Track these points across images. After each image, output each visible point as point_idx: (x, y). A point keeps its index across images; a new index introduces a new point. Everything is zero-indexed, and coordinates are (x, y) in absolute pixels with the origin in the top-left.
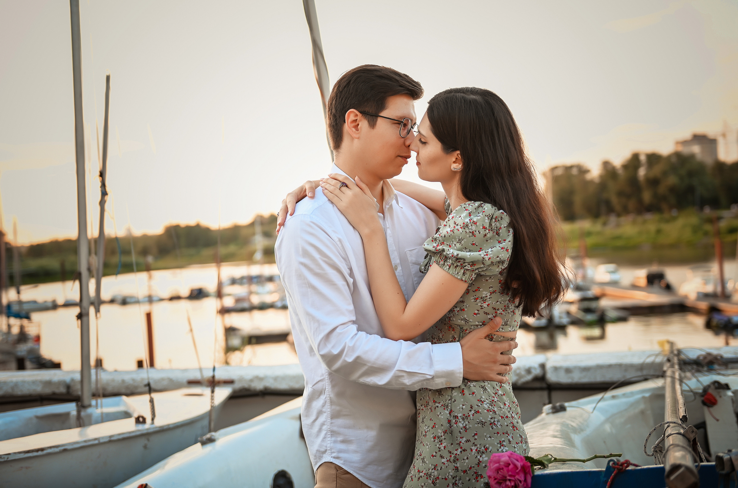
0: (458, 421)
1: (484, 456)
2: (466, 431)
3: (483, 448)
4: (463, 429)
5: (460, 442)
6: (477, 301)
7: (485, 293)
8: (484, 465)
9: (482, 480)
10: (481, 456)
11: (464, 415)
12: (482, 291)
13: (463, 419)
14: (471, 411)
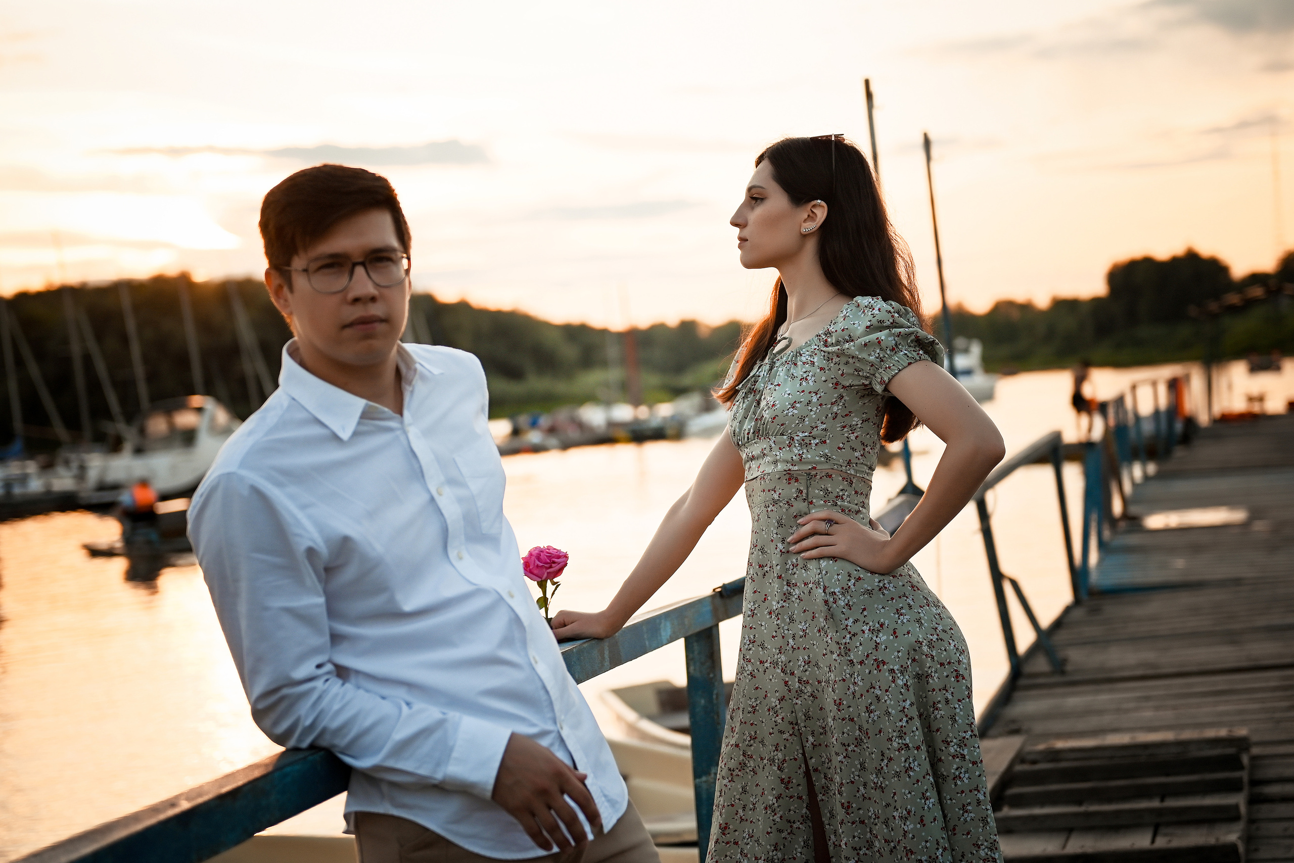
0: (838, 599)
1: (881, 635)
2: (850, 609)
3: (877, 625)
4: (846, 607)
5: (847, 626)
6: (844, 430)
7: (856, 419)
8: (883, 647)
9: (885, 667)
10: (877, 637)
11: (843, 588)
12: (854, 417)
13: (843, 594)
14: (849, 580)
